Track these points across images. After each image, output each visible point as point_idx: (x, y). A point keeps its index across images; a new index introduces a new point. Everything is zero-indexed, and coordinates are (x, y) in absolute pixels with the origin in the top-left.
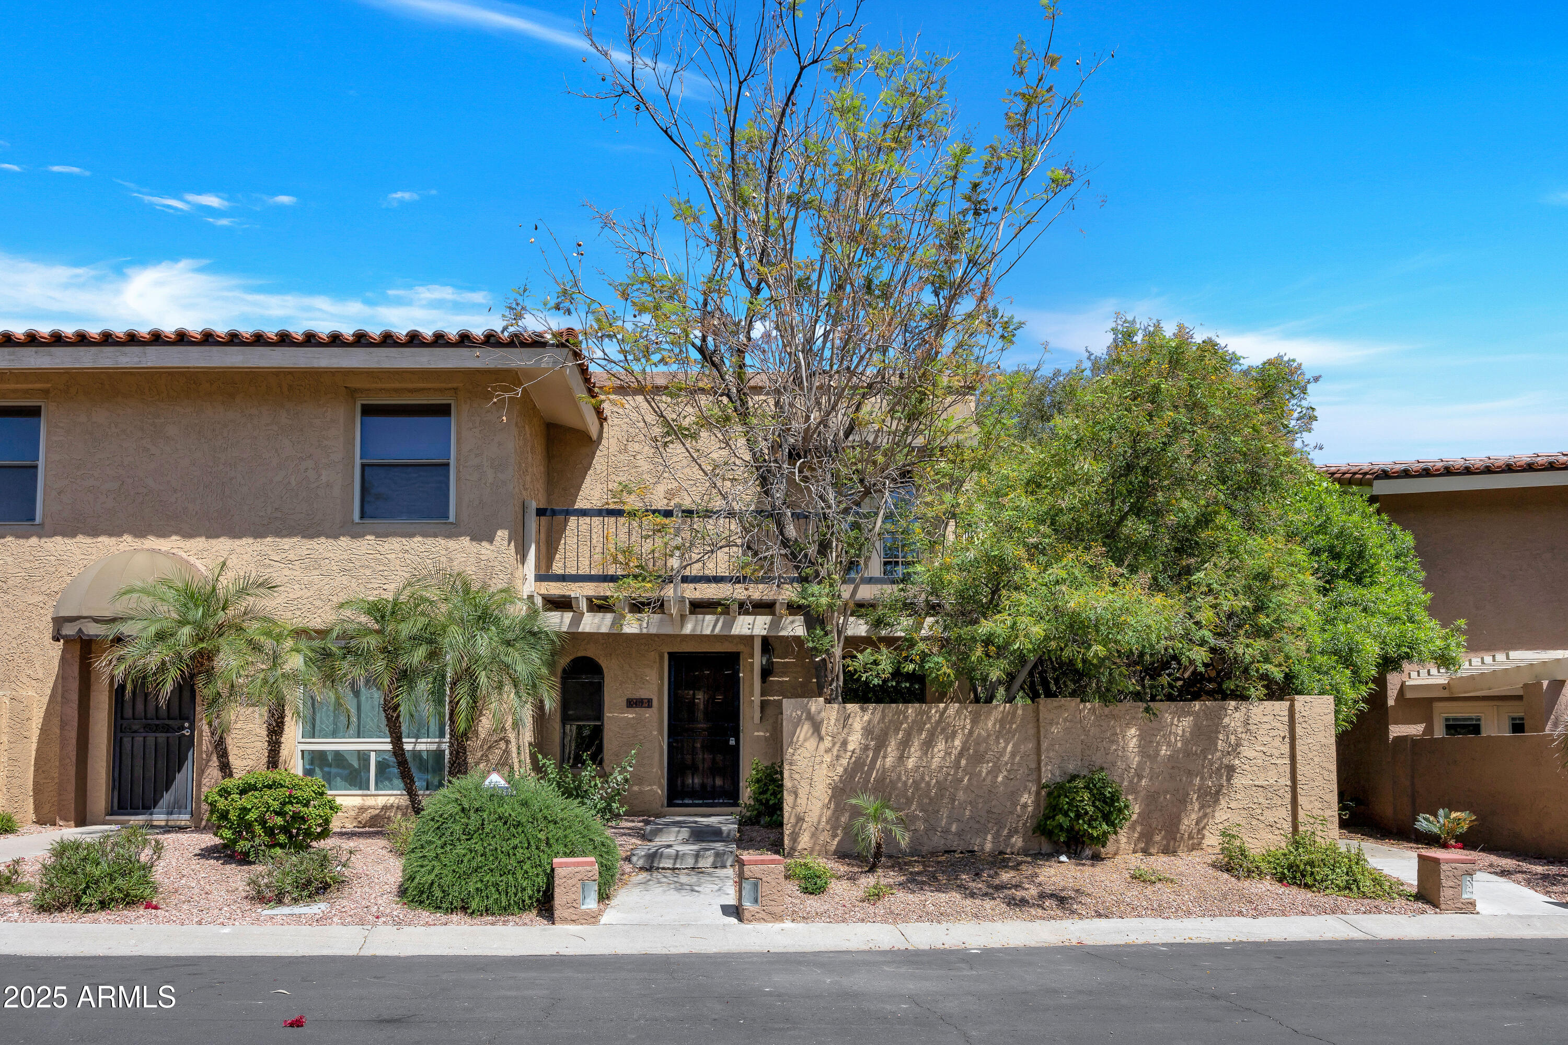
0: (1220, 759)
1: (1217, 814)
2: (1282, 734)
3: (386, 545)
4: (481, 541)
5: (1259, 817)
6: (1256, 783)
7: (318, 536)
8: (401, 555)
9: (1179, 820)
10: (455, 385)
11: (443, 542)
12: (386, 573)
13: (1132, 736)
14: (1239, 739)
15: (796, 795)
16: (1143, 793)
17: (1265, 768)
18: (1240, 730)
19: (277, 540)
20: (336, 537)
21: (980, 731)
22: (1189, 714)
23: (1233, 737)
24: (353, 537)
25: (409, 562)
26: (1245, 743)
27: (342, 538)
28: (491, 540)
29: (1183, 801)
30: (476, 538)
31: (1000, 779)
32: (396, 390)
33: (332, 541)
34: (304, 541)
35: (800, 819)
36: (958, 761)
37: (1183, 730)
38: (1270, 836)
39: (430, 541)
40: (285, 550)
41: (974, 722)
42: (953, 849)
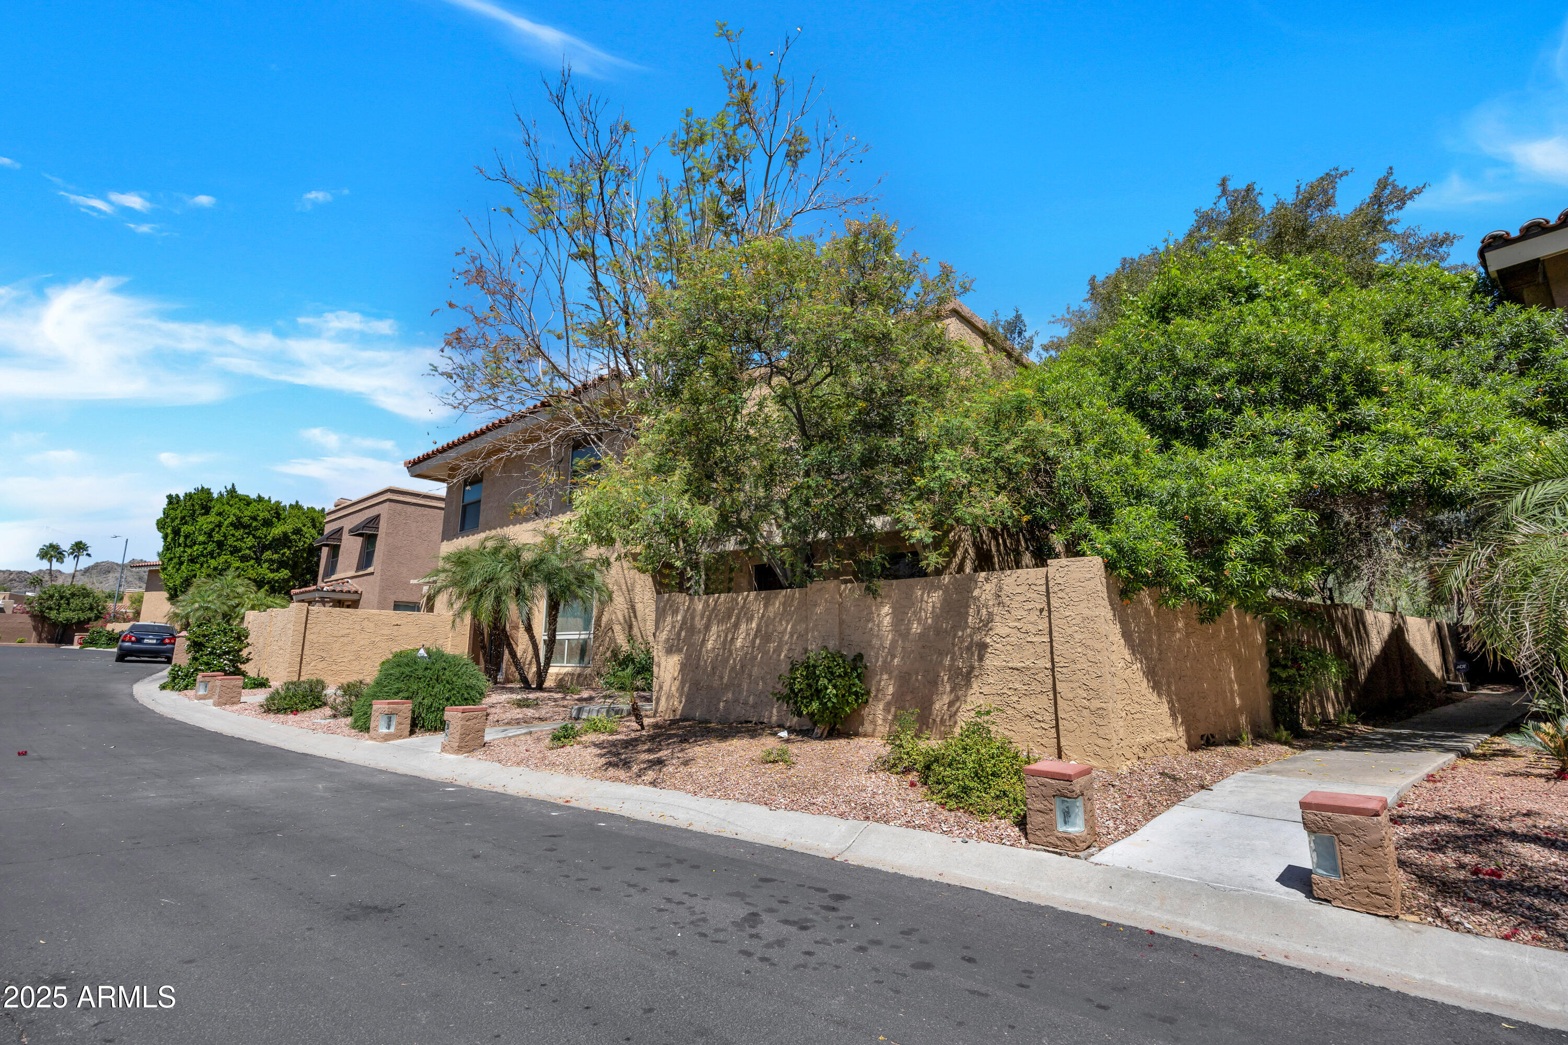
0: (971, 636)
1: (969, 699)
2: (1039, 606)
5: (1015, 705)
6: (1010, 665)
9: (932, 703)
13: (885, 614)
14: (990, 614)
15: (659, 667)
16: (896, 673)
17: (1020, 647)
18: (991, 603)
21: (771, 611)
22: (939, 587)
23: (984, 612)
26: (997, 619)
29: (933, 683)
31: (782, 656)
35: (661, 688)
36: (753, 641)
37: (933, 607)
38: (1030, 729)
41: (766, 606)
42: (750, 719)
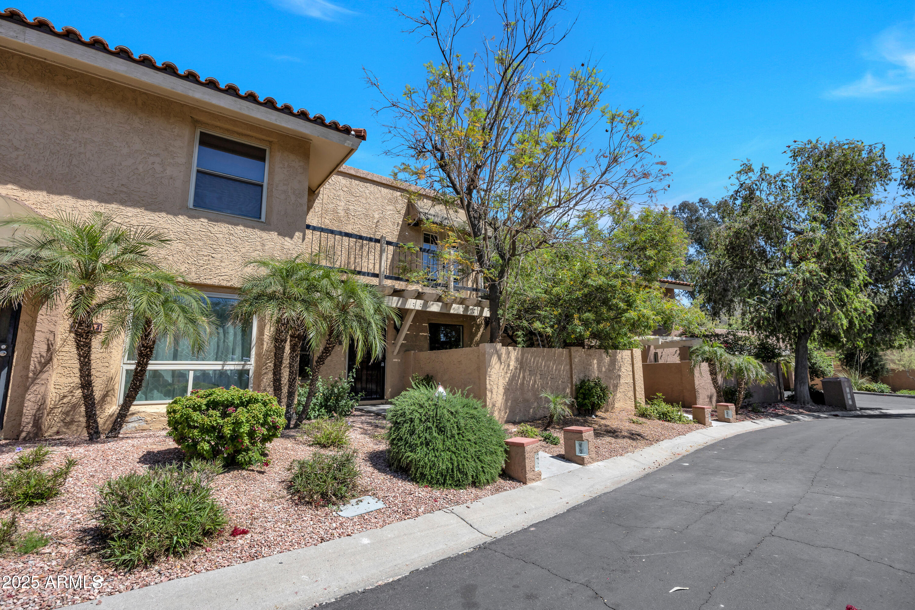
3: (216, 228)
4: (285, 236)
7: (161, 211)
8: (227, 236)
10: (271, 139)
11: (258, 233)
12: (214, 246)
14: (621, 365)
18: (620, 361)
19: (121, 207)
20: (175, 214)
24: (189, 217)
25: (233, 242)
27: (180, 216)
28: (291, 237)
30: (281, 234)
32: (228, 130)
33: (171, 217)
34: (147, 213)
35: (494, 405)
39: (249, 230)
40: (128, 217)
